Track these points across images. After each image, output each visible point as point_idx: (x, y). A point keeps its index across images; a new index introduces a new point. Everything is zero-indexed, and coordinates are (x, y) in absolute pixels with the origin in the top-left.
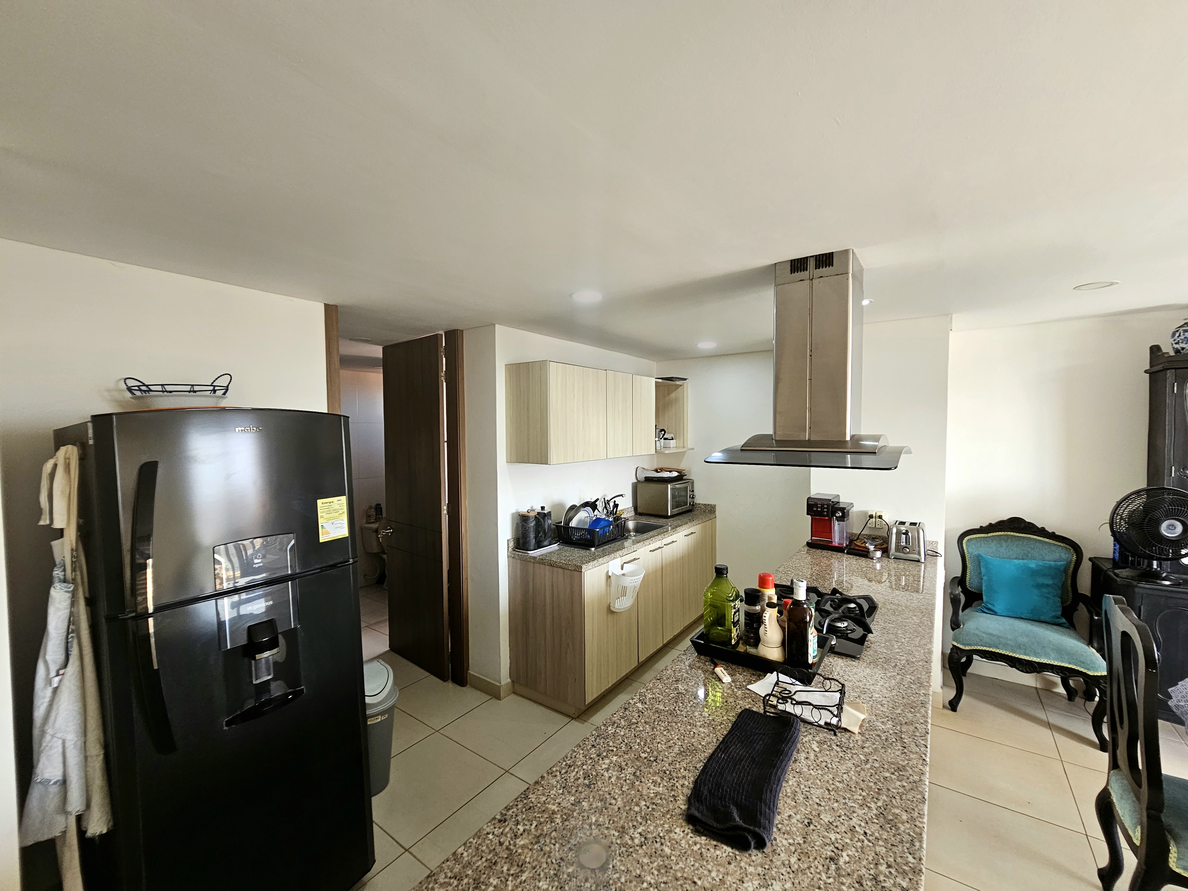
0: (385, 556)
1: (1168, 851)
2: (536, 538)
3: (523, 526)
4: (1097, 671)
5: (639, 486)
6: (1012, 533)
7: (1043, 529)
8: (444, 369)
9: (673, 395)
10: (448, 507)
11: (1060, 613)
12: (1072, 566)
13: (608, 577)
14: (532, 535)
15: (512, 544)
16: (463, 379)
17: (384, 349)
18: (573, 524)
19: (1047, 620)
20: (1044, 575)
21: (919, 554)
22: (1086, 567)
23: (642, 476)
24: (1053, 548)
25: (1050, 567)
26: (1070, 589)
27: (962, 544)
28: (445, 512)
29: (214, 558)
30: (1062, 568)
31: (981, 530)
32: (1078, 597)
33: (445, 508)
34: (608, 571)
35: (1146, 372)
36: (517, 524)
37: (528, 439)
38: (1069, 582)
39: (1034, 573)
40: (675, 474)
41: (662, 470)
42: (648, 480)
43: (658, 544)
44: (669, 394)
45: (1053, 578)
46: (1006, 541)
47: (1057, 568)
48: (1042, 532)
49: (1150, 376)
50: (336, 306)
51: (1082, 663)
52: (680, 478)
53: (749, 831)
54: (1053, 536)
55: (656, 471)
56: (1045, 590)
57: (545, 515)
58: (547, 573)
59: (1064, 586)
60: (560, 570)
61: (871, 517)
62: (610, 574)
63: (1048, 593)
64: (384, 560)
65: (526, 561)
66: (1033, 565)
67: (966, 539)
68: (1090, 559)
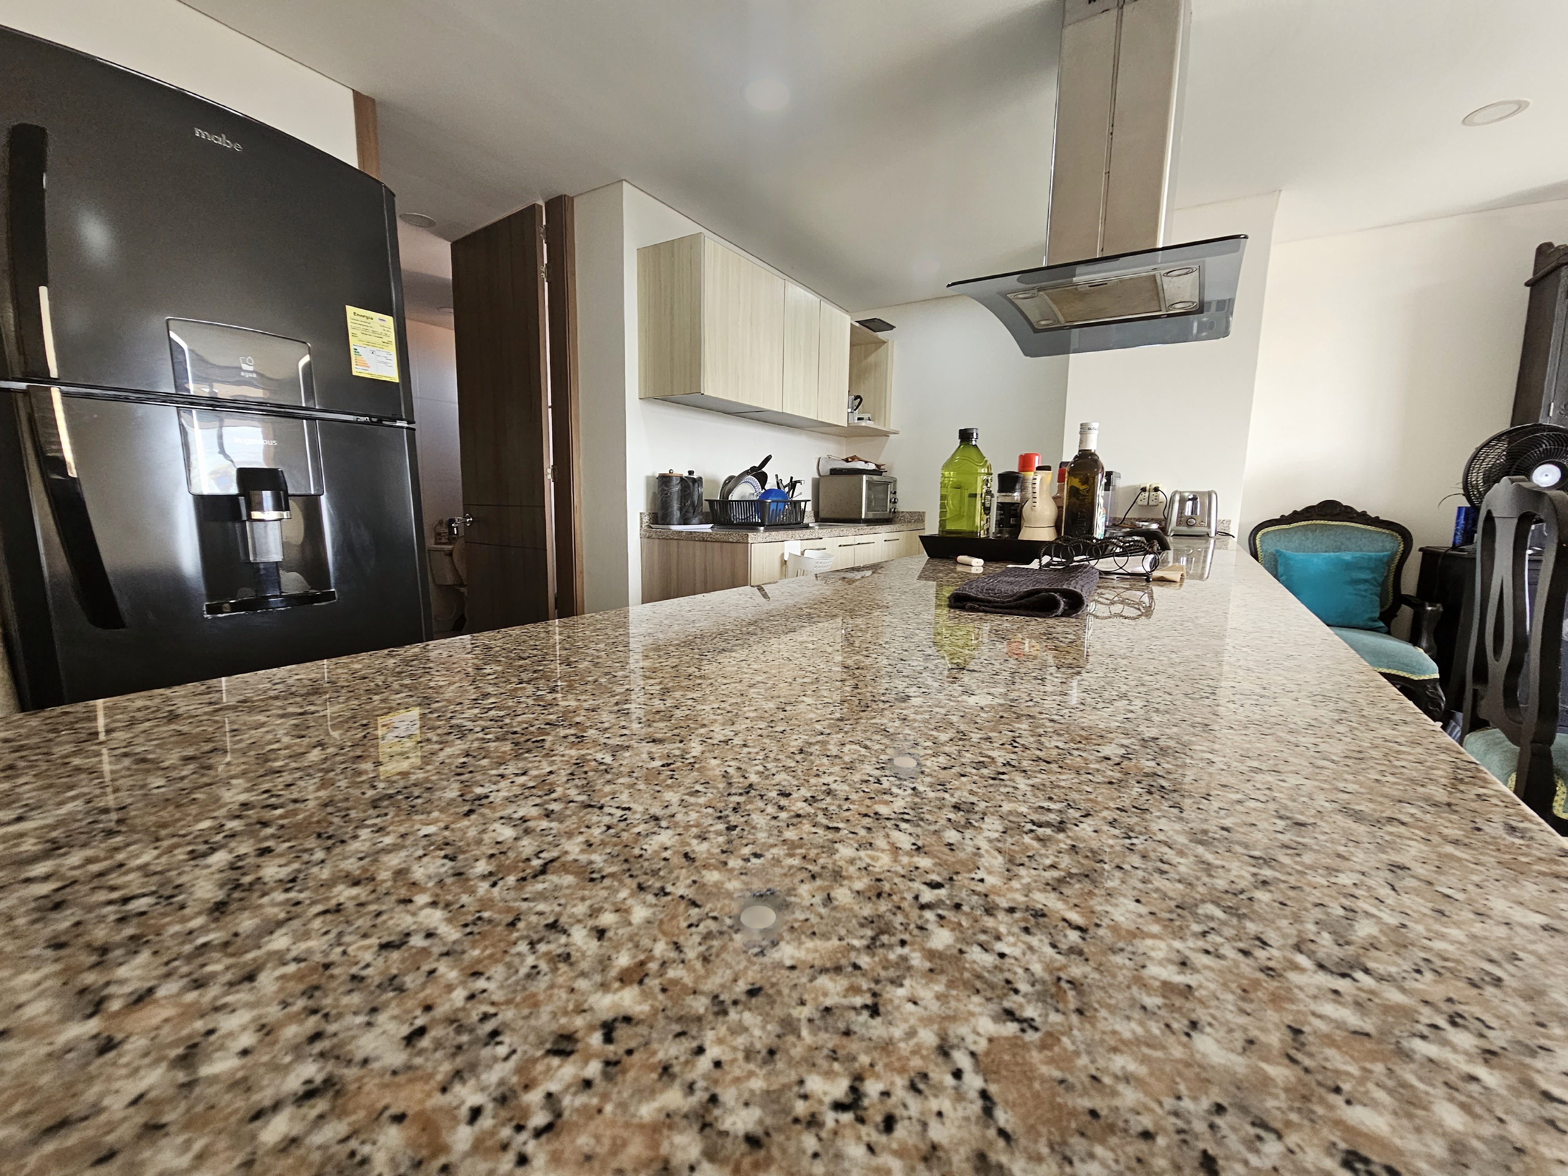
0: (463, 590)
1: (1554, 793)
2: (681, 509)
3: (663, 490)
4: (1424, 673)
5: (822, 480)
6: (1322, 522)
7: (1364, 514)
8: (546, 262)
9: (872, 359)
10: (553, 470)
11: (1377, 615)
12: (1398, 557)
13: (784, 563)
14: (675, 506)
15: (646, 519)
16: (574, 275)
17: (455, 246)
18: (734, 496)
19: (1361, 623)
20: (1360, 568)
21: (1209, 526)
22: (1415, 560)
23: (825, 469)
24: (1376, 536)
25: (1370, 559)
26: (1391, 589)
27: (1254, 539)
28: (550, 477)
29: (170, 339)
30: (1385, 560)
31: (1283, 520)
32: (1401, 599)
33: (549, 471)
34: (783, 555)
35: (1527, 284)
36: (654, 493)
37: (672, 359)
38: (1391, 578)
39: (1349, 566)
40: (872, 467)
41: (854, 458)
42: (834, 472)
43: (850, 540)
44: (867, 356)
45: (1372, 570)
46: (1313, 531)
47: (1380, 560)
48: (1363, 518)
49: (1531, 291)
50: (373, 101)
51: (1406, 667)
52: (878, 471)
53: (1056, 591)
54: (1376, 522)
55: (847, 460)
56: (1362, 587)
57: (694, 481)
58: (698, 553)
59: (1383, 585)
60: (717, 545)
61: (1144, 490)
62: (786, 558)
63: (1366, 590)
64: (463, 593)
65: (667, 539)
66: (1347, 556)
67: (1260, 533)
68: (1421, 550)
